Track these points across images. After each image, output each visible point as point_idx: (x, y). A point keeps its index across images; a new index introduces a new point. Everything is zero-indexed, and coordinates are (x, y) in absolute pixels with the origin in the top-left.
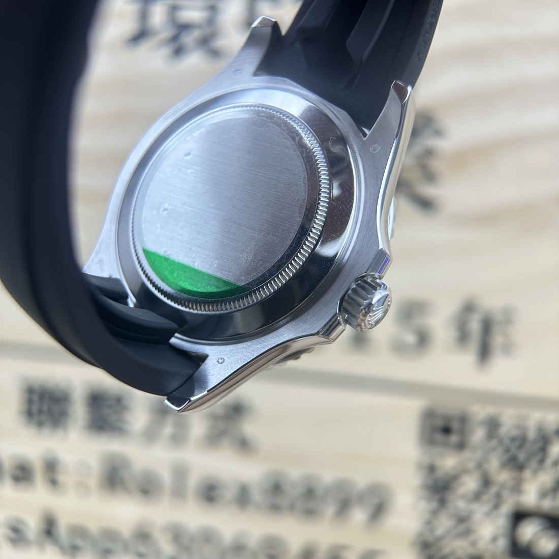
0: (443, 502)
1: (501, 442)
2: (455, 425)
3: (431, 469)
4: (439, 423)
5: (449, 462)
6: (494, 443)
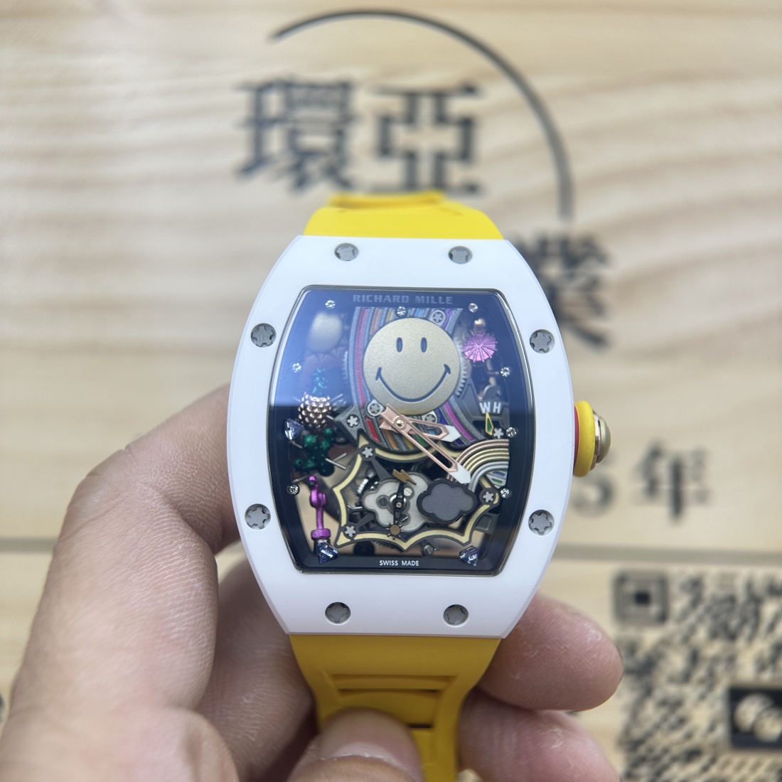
2: (653, 591)
4: (633, 589)
5: (650, 637)
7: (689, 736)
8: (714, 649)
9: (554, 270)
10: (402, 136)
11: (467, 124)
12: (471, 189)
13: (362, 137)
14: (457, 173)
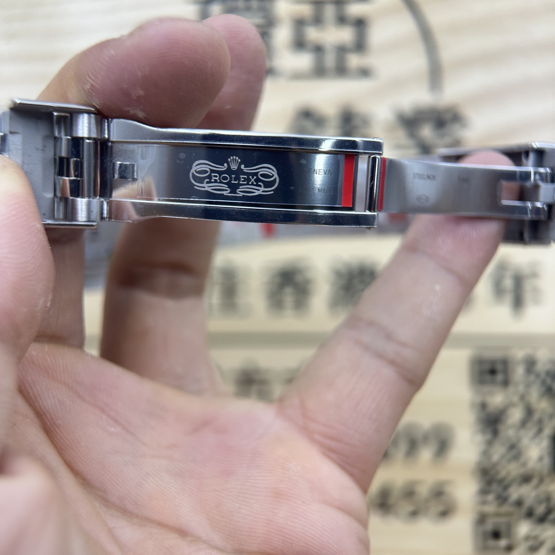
0: (495, 433)
1: (538, 376)
2: (499, 367)
3: (483, 406)
4: (487, 367)
5: (497, 399)
6: (532, 378)
7: (524, 464)
8: (543, 405)
9: (427, 132)
10: (313, 34)
11: (360, 24)
12: (365, 73)
13: (282, 35)
14: (354, 61)
